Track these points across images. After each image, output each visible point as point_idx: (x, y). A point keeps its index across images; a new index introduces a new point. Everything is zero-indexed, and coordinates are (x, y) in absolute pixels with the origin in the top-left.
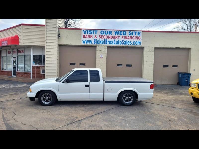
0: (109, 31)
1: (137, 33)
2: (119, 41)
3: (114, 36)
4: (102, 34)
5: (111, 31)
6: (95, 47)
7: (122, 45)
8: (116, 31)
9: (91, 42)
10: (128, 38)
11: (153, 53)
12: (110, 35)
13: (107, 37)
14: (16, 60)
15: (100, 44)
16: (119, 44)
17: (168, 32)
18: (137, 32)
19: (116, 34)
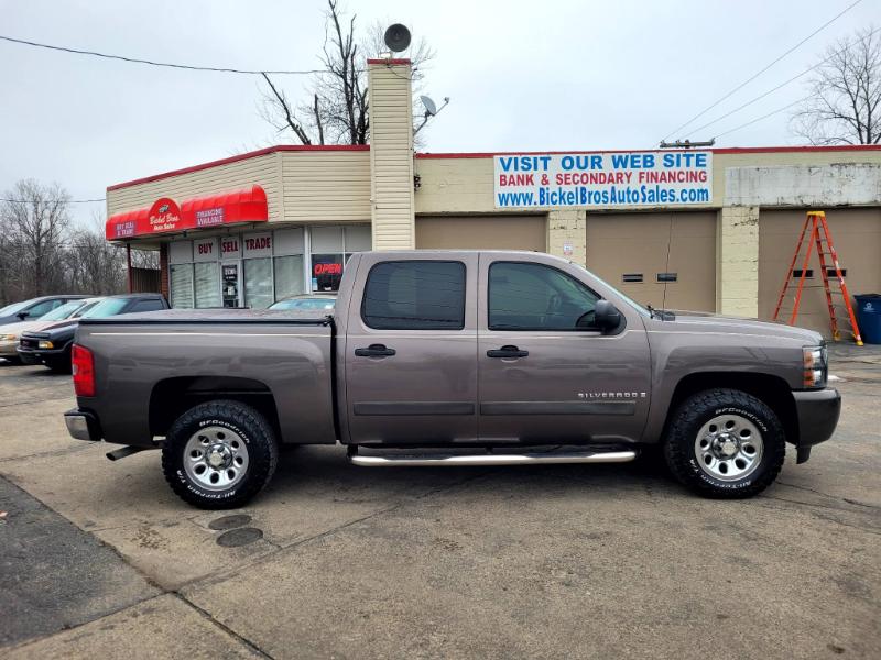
0: (593, 158)
1: (693, 160)
2: (628, 192)
3: (611, 174)
4: (569, 168)
5: (600, 155)
6: (544, 215)
7: (640, 205)
8: (617, 155)
9: (528, 198)
10: (661, 180)
11: (756, 228)
12: (597, 170)
13: (585, 177)
14: (235, 276)
15: (563, 204)
16: (629, 201)
17: (804, 149)
18: (692, 155)
19: (616, 166)
